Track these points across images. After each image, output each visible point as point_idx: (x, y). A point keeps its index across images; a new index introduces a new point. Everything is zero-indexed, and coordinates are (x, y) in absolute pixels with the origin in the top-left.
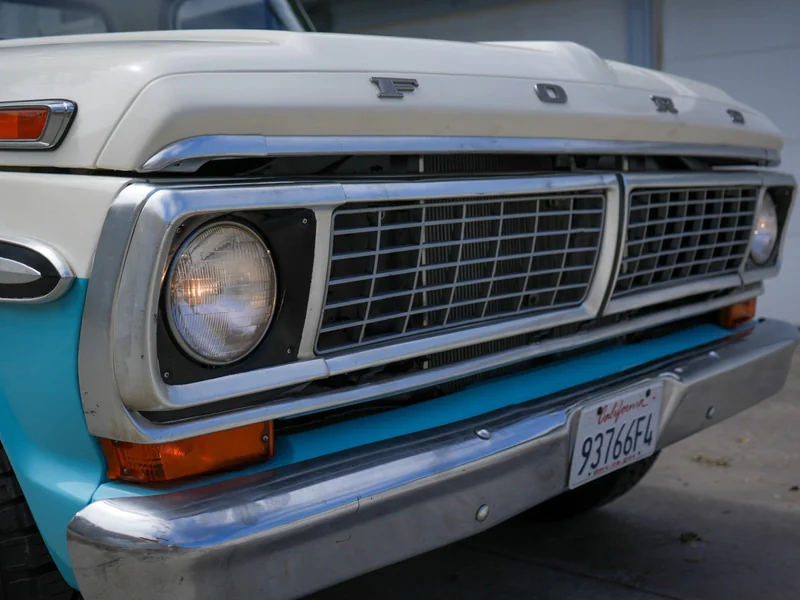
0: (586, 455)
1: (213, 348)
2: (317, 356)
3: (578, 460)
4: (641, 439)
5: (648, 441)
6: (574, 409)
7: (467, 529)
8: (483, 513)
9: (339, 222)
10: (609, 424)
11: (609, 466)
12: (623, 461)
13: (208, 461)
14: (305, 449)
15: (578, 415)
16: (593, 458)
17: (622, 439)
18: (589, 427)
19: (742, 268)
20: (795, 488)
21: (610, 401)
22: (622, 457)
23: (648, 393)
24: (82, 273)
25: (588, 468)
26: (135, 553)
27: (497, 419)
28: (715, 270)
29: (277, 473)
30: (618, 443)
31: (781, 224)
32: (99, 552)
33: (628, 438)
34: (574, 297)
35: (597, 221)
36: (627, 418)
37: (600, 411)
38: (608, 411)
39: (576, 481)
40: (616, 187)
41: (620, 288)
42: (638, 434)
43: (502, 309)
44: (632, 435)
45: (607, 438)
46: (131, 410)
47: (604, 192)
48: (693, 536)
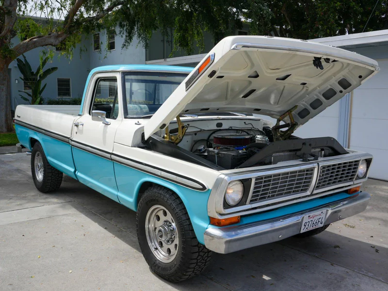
0: (305, 226)
1: (231, 203)
2: (250, 204)
3: (303, 227)
4: (320, 223)
5: (321, 223)
6: (303, 215)
7: (276, 239)
8: (280, 236)
9: (256, 180)
10: (311, 219)
11: (311, 228)
12: (314, 228)
13: (228, 222)
14: (246, 221)
15: (304, 217)
16: (307, 227)
17: (315, 223)
18: (306, 219)
19: (354, 179)
20: (372, 237)
21: (312, 214)
22: (314, 226)
23: (322, 212)
24: (210, 188)
25: (305, 229)
26: (217, 238)
27: (285, 217)
28: (346, 181)
29: (240, 226)
30: (313, 223)
31: (368, 167)
32: (210, 237)
33: (316, 222)
34: (306, 190)
35: (312, 174)
36: (316, 218)
37: (309, 216)
38: (311, 216)
39: (302, 231)
40: (317, 166)
41: (317, 187)
42: (319, 222)
43: (288, 193)
44: (317, 222)
45: (310, 222)
46: (217, 213)
47: (314, 168)
48: (338, 247)
